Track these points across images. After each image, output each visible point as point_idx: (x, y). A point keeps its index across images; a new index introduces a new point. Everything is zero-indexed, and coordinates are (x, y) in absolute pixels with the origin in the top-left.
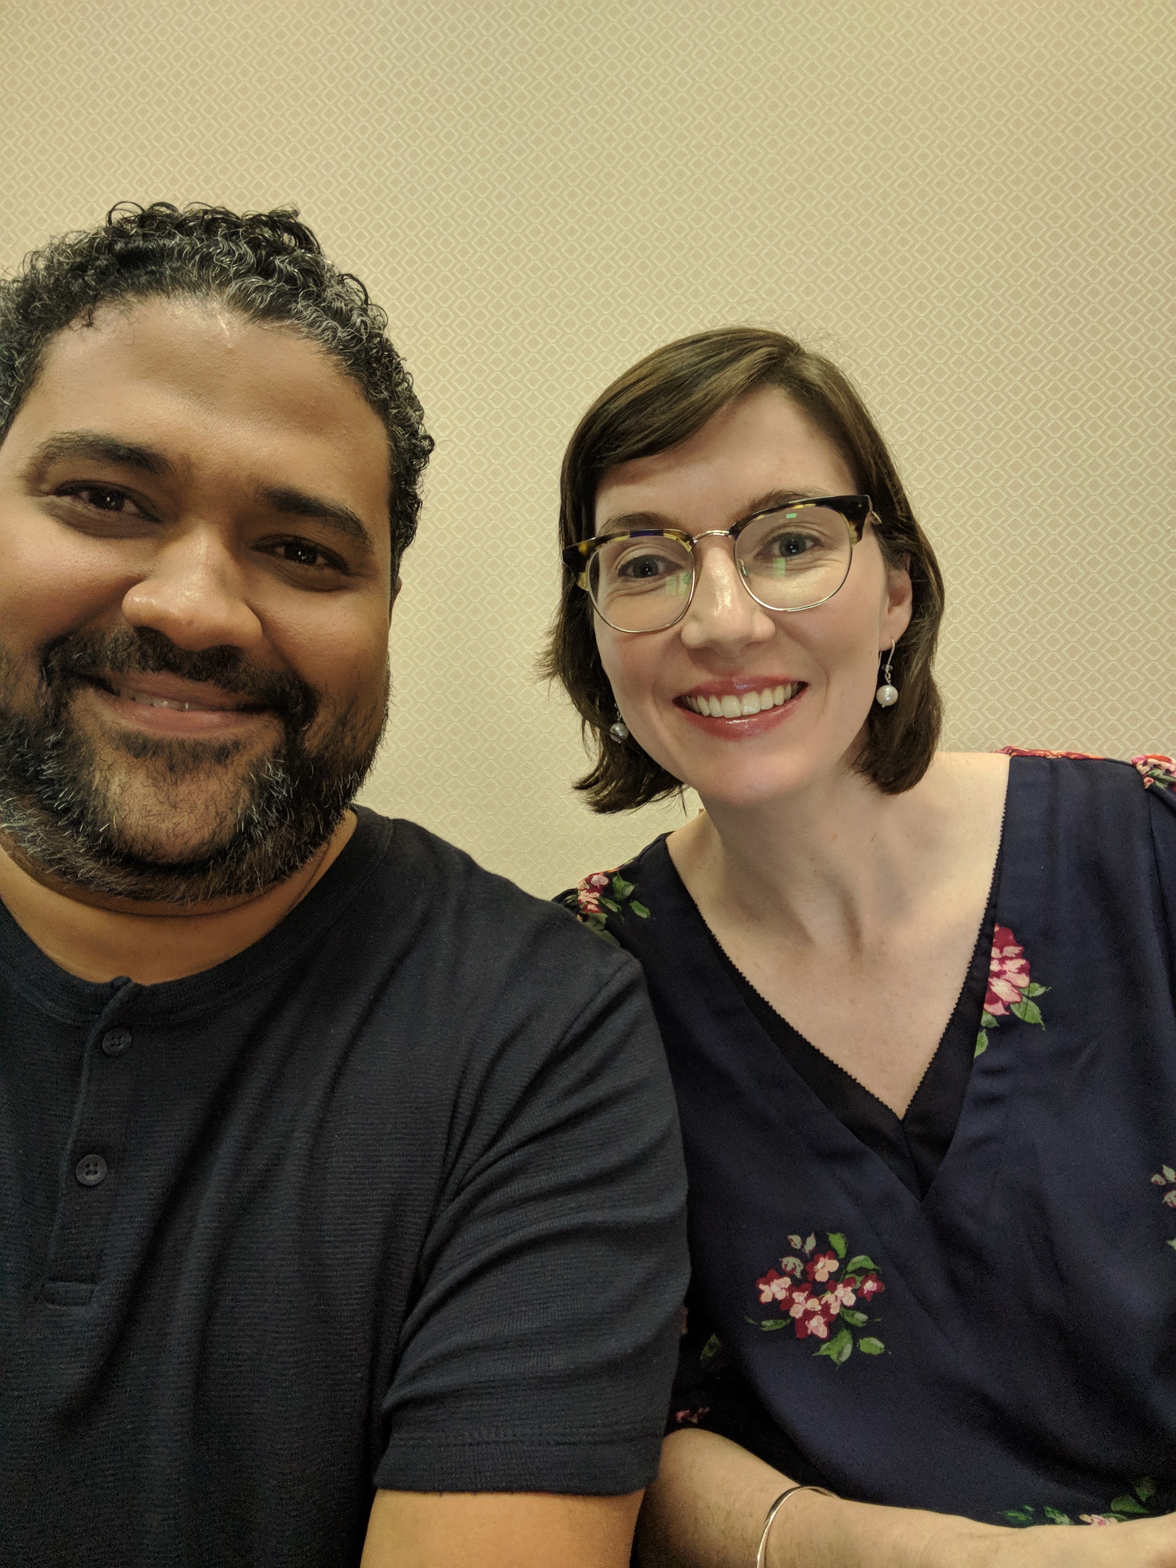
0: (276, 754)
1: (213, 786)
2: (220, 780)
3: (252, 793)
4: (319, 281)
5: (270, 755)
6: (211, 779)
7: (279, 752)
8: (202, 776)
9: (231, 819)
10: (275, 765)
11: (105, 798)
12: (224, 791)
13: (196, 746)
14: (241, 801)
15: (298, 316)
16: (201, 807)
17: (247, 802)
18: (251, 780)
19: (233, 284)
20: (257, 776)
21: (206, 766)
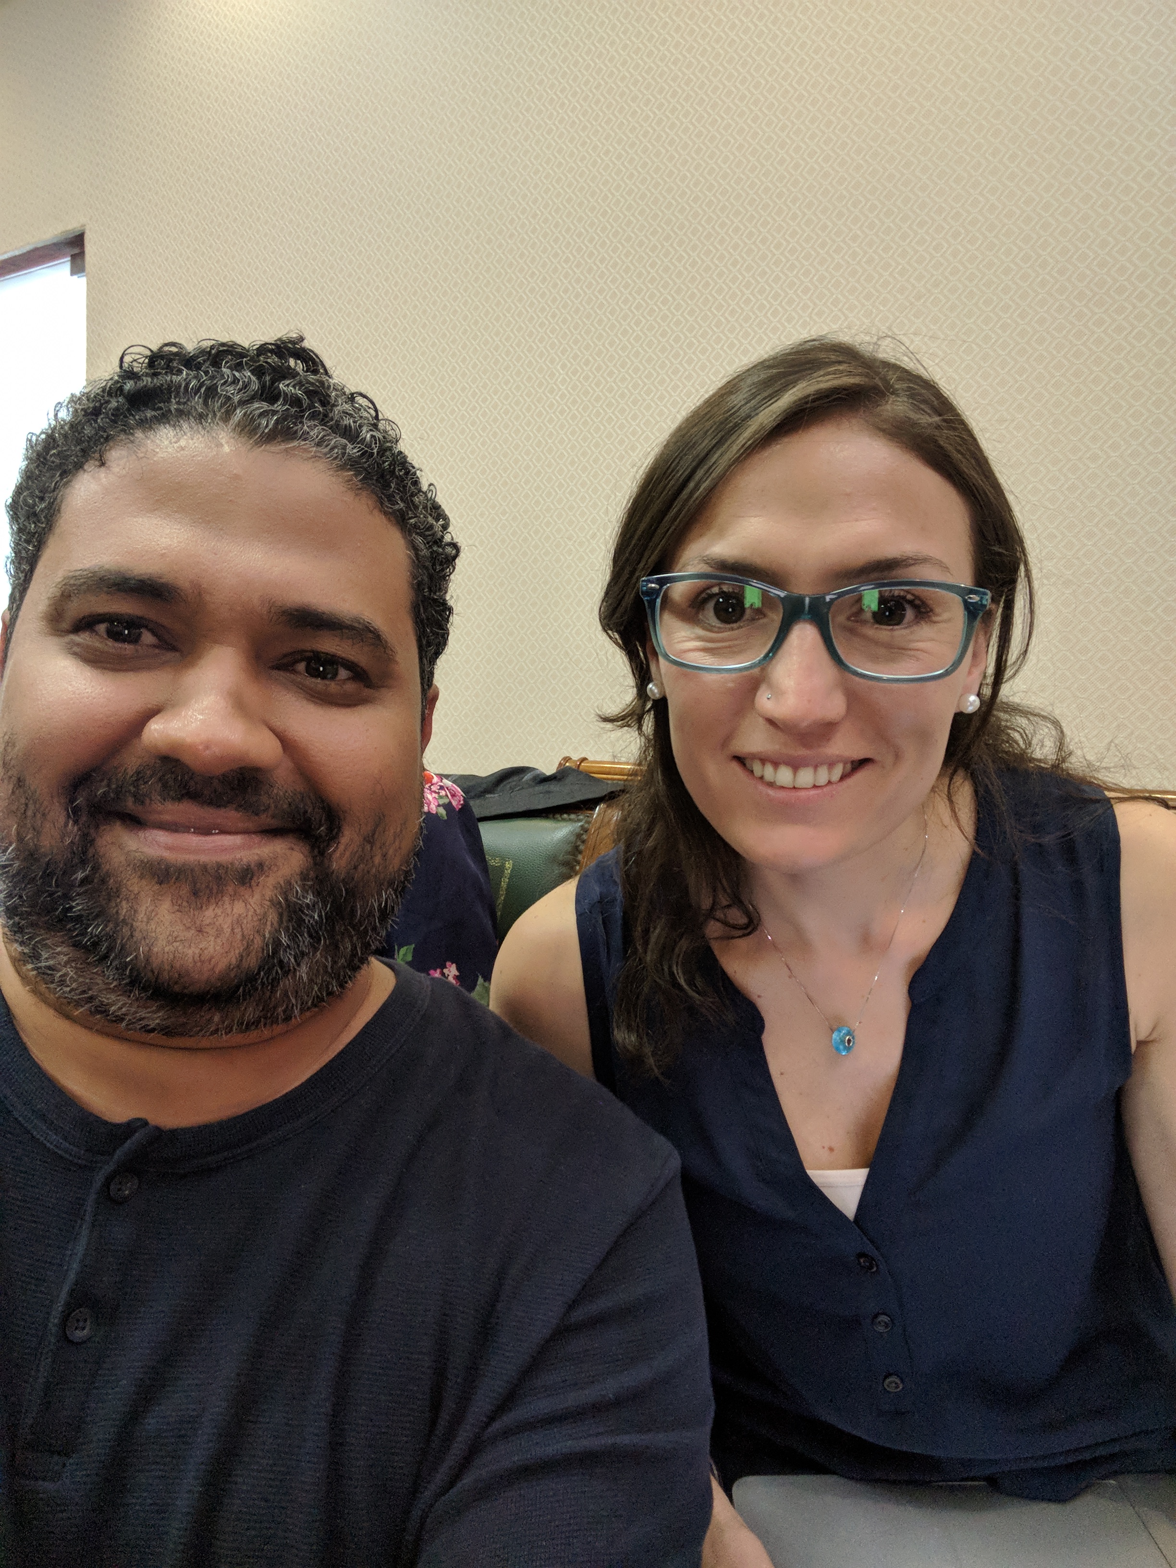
0: (304, 877)
1: (239, 908)
2: (246, 902)
3: (281, 915)
4: (325, 401)
5: (298, 878)
6: (236, 902)
7: (308, 875)
8: (226, 899)
9: (258, 942)
10: (303, 887)
11: (132, 929)
12: (250, 913)
13: (218, 869)
14: (269, 923)
15: (305, 437)
16: (227, 931)
17: (276, 925)
18: (280, 903)
19: (238, 411)
20: (286, 900)
21: (230, 889)
